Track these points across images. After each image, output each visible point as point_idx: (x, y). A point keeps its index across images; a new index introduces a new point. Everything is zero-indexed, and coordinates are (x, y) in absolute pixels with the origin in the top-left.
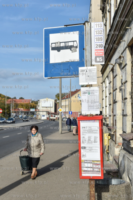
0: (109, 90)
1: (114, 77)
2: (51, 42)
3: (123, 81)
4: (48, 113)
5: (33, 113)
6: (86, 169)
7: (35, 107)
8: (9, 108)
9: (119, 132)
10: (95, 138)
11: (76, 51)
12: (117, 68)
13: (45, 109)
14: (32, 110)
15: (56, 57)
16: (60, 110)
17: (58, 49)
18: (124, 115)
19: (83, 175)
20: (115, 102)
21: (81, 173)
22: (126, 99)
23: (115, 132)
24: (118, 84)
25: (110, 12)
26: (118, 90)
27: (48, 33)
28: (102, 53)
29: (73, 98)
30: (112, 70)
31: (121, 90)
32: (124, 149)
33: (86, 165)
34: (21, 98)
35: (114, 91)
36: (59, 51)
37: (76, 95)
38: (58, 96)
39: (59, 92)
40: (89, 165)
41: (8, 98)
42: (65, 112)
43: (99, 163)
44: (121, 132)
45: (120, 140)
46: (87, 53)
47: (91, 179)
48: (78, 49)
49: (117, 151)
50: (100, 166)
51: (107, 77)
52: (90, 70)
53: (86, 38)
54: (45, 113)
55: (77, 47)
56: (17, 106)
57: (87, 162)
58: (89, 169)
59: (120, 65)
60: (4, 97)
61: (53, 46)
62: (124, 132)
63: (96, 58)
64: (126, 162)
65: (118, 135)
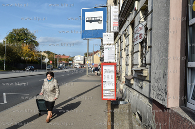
0: (118, 50)
1: (121, 43)
2: (86, 17)
3: (127, 45)
4: (80, 64)
5: (70, 64)
6: (106, 94)
7: (72, 60)
8: (56, 60)
9: (123, 75)
10: (112, 76)
11: (101, 23)
12: (123, 37)
13: (78, 62)
14: (70, 62)
15: (89, 27)
16: (87, 62)
17: (91, 21)
18: (127, 65)
19: (104, 98)
20: (121, 57)
21: (102, 97)
22: (128, 55)
23: (121, 75)
24: (124, 47)
25: (119, 3)
26: (123, 50)
27: (84, 11)
28: (117, 24)
29: (95, 55)
30: (120, 38)
31: (125, 50)
32: (126, 85)
33: (106, 92)
34: (64, 55)
35: (120, 51)
36: (91, 23)
37: (97, 54)
38: (86, 54)
39: (87, 52)
40: (108, 92)
41: (56, 55)
42: (90, 64)
43: (114, 91)
44: (125, 75)
45: (123, 79)
46: (108, 24)
47: (109, 100)
48: (102, 22)
49: (122, 86)
50: (114, 93)
51: (117, 42)
52: (110, 35)
53: (108, 15)
54: (78, 64)
55: (102, 21)
56: (61, 59)
57: (106, 90)
58: (108, 94)
59: (125, 35)
60: (54, 54)
61: (87, 19)
62: (126, 75)
63: (113, 27)
64: (127, 93)
65: (123, 77)
